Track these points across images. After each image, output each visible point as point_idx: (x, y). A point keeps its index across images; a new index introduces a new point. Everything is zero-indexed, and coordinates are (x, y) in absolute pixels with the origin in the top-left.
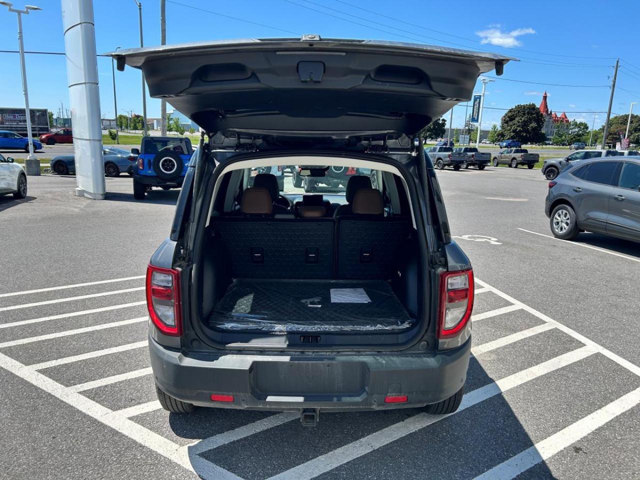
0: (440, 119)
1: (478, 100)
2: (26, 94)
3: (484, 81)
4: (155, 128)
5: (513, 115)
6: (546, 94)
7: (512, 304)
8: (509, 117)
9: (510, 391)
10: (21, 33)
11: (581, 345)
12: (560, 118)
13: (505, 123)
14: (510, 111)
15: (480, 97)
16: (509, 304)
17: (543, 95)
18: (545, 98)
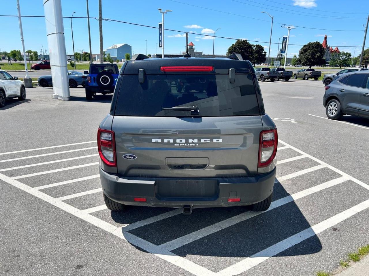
0: (263, 52)
1: (285, 40)
2: (23, 41)
3: (289, 28)
4: (97, 60)
5: (306, 49)
6: (326, 36)
7: (302, 155)
8: (304, 50)
9: (299, 200)
10: (18, 5)
11: (340, 176)
12: (334, 50)
13: (302, 54)
14: (305, 46)
15: (286, 38)
16: (300, 154)
17: (324, 36)
18: (326, 38)
